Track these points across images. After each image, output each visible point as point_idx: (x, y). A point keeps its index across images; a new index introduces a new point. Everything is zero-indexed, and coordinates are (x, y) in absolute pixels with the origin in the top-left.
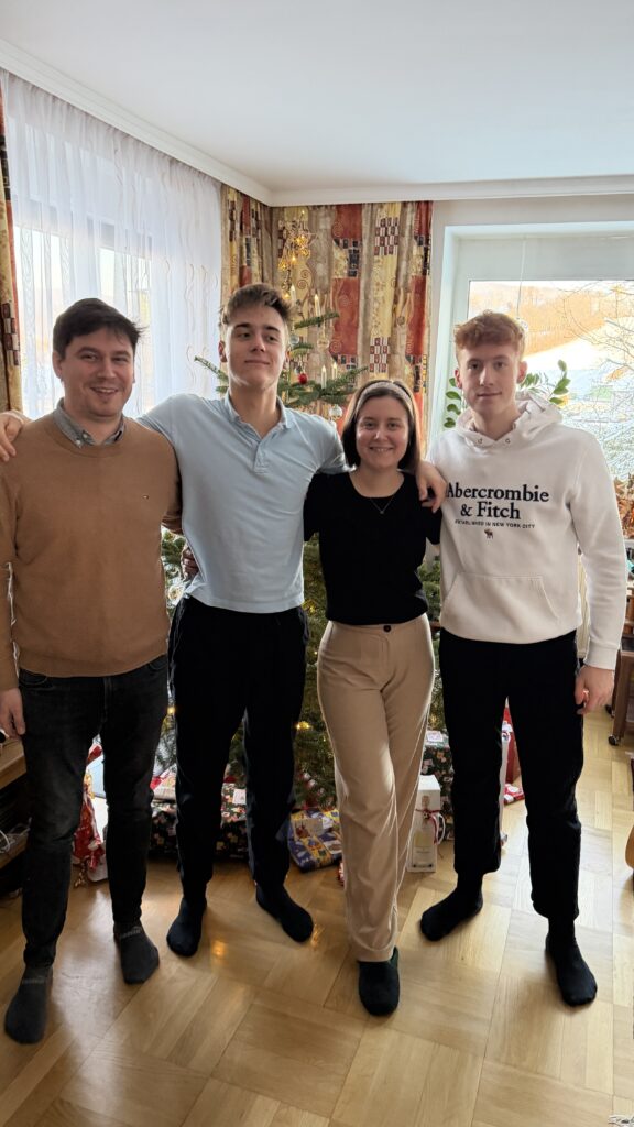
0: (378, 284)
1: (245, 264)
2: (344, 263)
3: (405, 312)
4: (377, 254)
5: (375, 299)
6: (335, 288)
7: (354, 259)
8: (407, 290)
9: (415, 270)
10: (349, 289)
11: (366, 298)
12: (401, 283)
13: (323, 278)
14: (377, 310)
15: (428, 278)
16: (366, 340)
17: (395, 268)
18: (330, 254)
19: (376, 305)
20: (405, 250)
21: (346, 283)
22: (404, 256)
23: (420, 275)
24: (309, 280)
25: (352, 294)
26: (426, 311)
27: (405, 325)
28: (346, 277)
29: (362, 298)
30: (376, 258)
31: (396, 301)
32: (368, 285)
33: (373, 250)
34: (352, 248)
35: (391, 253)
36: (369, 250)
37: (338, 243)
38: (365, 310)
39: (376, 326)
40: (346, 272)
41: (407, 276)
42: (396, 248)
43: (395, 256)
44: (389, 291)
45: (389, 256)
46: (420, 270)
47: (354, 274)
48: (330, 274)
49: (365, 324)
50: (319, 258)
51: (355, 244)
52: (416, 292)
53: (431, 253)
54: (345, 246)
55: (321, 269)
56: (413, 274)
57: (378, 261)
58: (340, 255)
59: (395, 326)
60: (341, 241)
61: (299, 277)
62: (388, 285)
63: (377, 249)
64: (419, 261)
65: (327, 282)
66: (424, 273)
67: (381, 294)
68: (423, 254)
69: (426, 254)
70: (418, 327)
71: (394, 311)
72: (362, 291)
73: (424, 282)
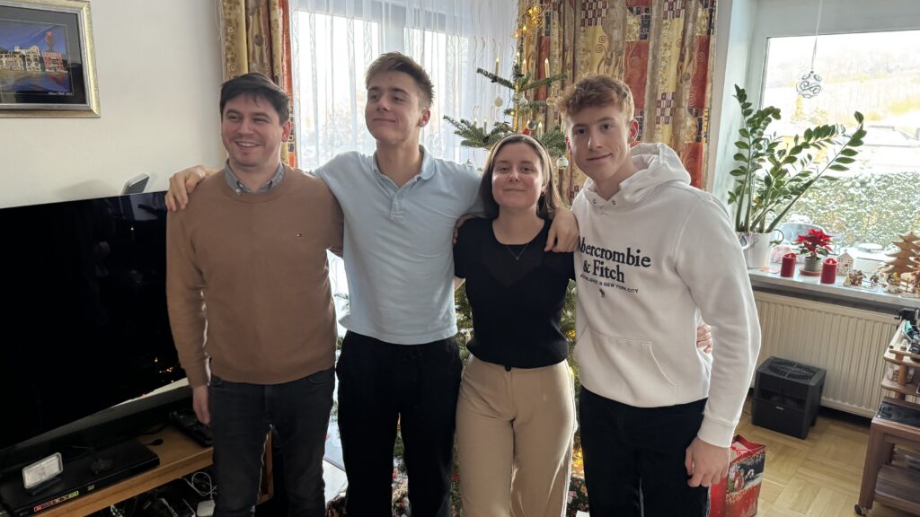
0: (665, 45)
1: (543, 35)
2: (637, 28)
3: (689, 69)
4: (666, 18)
5: (663, 59)
6: (628, 50)
7: (646, 24)
8: (692, 49)
9: (700, 30)
10: (639, 50)
11: (655, 57)
12: (687, 43)
13: (618, 42)
14: (665, 68)
15: (712, 37)
16: (653, 96)
17: (681, 29)
18: (625, 20)
19: (663, 63)
20: (692, 13)
21: (638, 45)
22: (691, 19)
23: (705, 34)
24: (606, 44)
25: (643, 55)
26: (710, 67)
27: (690, 81)
28: (638, 40)
29: (650, 58)
30: (665, 21)
31: (682, 59)
32: (656, 47)
33: (662, 16)
34: (644, 14)
35: (679, 16)
36: (659, 15)
37: (631, 10)
38: (653, 68)
39: (663, 83)
40: (638, 35)
41: (693, 36)
42: (683, 12)
43: (682, 20)
44: (675, 50)
45: (676, 19)
46: (704, 30)
47: (645, 37)
48: (624, 38)
49: (653, 81)
50: (615, 25)
51: (647, 10)
52: (700, 51)
53: (716, 14)
54: (638, 13)
55: (616, 34)
56: (697, 34)
57: (667, 24)
58: (633, 21)
59: (681, 82)
60: (635, 9)
61: (597, 42)
62: (674, 45)
63: (666, 13)
64: (705, 22)
65: (621, 45)
66: (709, 33)
67: (668, 53)
68: (708, 15)
69: (711, 16)
70: (701, 82)
71: (680, 69)
72: (650, 52)
73: (708, 41)
